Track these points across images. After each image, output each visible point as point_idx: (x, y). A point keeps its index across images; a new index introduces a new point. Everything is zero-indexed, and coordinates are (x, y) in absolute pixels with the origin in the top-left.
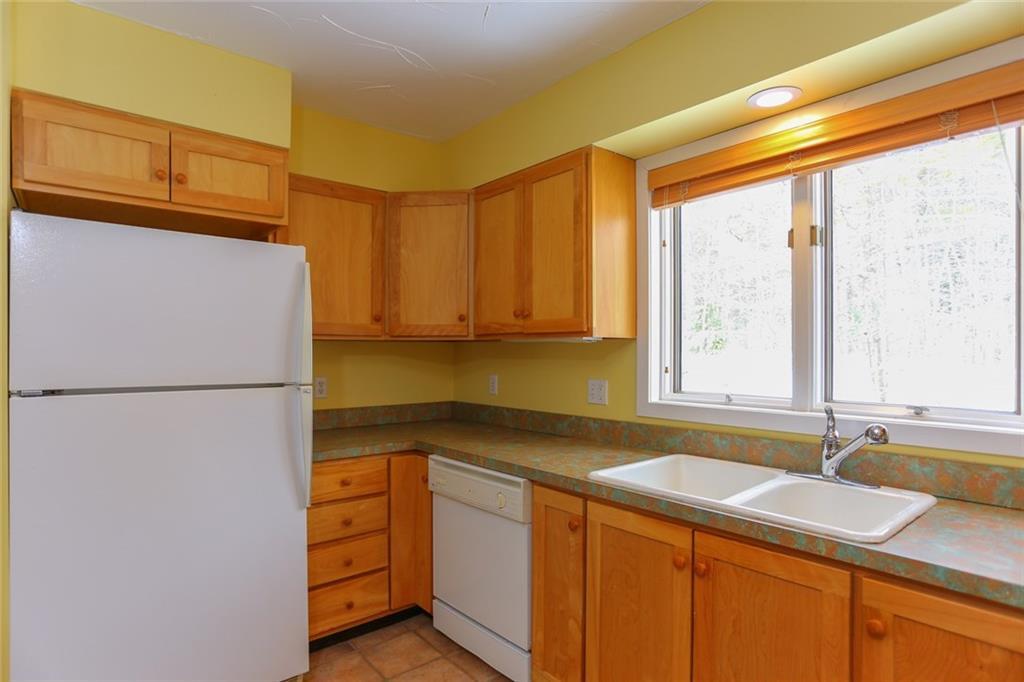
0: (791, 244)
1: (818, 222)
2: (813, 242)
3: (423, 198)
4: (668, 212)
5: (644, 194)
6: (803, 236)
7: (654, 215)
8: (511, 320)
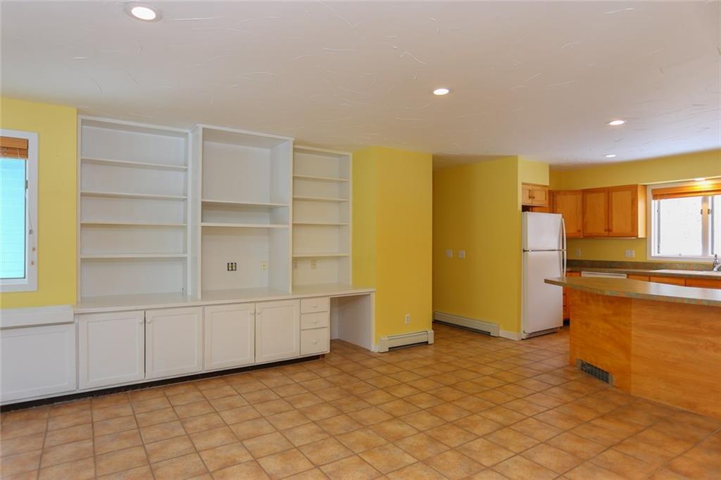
0: (702, 213)
1: (710, 208)
2: (709, 213)
3: (566, 192)
4: (657, 201)
5: (650, 195)
6: (705, 211)
7: (653, 201)
8: (604, 232)
